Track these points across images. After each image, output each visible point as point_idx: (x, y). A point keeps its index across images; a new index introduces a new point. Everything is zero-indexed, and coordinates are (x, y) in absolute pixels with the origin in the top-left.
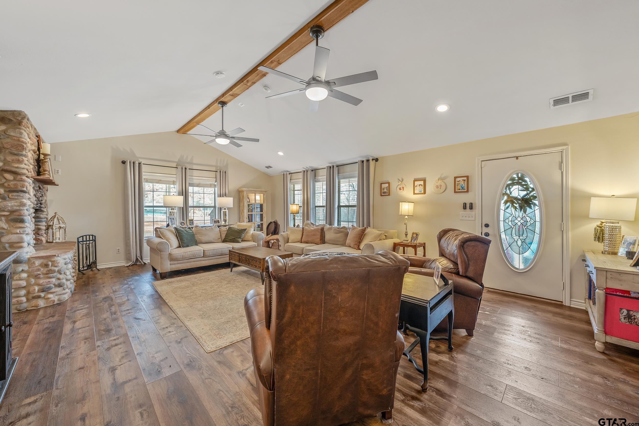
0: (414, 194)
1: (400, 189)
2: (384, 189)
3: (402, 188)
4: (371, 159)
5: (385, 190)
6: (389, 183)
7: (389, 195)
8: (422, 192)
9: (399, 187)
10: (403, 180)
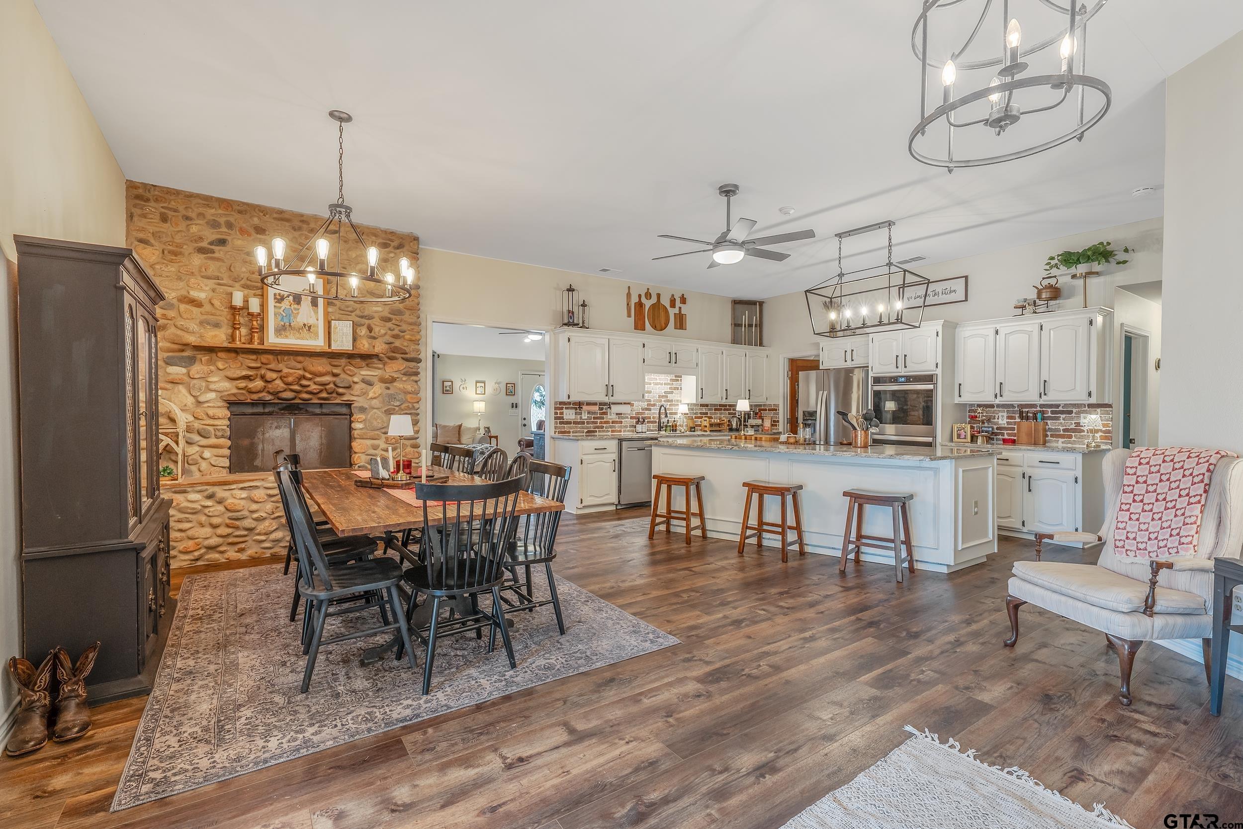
0: (476, 394)
1: (463, 388)
2: (446, 387)
3: (465, 388)
5: (448, 388)
6: (452, 382)
7: (452, 393)
8: (484, 393)
9: (462, 386)
10: (466, 381)
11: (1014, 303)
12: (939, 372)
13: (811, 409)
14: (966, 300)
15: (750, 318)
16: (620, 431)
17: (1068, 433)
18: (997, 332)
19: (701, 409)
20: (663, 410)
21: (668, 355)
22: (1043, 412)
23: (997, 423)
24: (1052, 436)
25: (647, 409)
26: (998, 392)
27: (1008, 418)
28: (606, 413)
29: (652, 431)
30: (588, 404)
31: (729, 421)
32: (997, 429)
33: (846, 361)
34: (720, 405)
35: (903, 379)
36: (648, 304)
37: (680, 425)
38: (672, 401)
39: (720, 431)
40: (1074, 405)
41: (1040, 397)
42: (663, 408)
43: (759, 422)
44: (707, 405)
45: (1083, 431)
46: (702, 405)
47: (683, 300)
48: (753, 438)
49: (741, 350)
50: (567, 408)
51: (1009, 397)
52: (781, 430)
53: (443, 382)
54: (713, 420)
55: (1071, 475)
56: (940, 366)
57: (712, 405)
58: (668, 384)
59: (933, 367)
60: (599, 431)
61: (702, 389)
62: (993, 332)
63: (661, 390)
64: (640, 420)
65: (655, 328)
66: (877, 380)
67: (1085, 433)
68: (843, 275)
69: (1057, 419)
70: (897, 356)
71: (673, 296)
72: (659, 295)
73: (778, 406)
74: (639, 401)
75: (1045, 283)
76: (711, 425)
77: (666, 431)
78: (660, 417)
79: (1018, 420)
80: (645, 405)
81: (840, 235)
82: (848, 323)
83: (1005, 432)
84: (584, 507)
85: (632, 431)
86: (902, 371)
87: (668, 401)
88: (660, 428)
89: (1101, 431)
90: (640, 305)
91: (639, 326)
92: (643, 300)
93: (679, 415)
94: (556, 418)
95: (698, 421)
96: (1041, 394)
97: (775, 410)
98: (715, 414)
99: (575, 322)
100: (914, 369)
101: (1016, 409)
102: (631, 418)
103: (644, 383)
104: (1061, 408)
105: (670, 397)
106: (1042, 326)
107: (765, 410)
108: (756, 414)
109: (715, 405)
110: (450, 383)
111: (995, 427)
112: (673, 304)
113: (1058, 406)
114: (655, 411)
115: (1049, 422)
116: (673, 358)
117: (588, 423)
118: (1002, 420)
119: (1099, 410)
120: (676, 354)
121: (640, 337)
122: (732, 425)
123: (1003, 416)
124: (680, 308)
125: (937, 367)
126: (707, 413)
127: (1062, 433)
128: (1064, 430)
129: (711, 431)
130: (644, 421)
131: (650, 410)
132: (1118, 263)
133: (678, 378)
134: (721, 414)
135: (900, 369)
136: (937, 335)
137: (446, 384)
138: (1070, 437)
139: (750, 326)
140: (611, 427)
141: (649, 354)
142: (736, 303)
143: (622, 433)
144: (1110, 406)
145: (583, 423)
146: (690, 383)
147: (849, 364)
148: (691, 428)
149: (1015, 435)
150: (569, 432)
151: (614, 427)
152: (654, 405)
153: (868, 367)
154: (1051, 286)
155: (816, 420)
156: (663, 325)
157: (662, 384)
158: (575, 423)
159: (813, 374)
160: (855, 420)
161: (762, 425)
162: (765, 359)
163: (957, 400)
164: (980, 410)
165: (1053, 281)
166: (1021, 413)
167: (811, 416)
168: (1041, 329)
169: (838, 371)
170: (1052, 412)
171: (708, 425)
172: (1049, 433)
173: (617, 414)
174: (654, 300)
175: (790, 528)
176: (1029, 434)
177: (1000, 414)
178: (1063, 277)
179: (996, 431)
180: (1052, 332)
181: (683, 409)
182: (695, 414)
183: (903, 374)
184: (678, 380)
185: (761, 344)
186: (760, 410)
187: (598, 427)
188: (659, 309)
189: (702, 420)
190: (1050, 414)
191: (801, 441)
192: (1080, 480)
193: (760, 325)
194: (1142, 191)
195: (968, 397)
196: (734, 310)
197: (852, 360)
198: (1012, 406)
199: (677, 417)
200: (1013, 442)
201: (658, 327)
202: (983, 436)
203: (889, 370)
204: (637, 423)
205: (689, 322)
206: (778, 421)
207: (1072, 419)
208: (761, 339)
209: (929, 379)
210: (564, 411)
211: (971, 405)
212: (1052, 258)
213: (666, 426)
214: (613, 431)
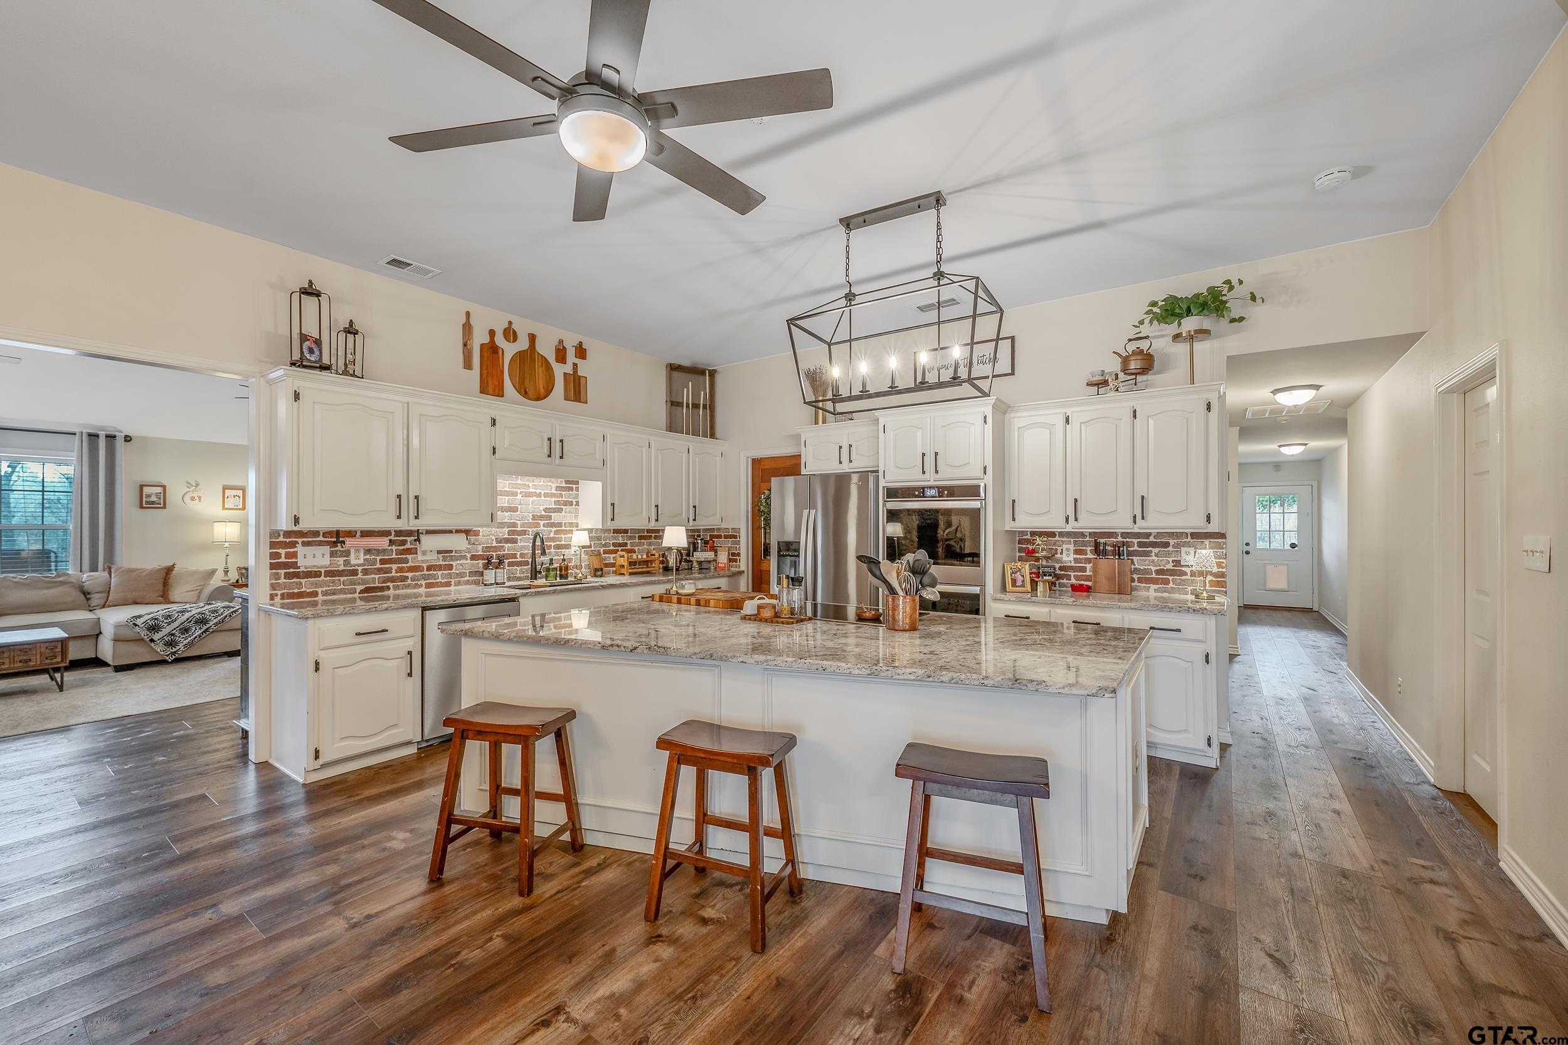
0: (224, 508)
1: (193, 499)
2: (149, 496)
3: (196, 498)
4: (102, 434)
5: (153, 499)
6: (164, 487)
7: (164, 507)
8: (241, 507)
9: (190, 495)
10: (197, 485)
11: (1085, 377)
12: (989, 479)
13: (790, 537)
14: (1013, 373)
15: (696, 395)
16: (448, 584)
17: (1163, 577)
18: (1067, 420)
19: (615, 538)
20: (538, 543)
21: (546, 443)
22: (1128, 545)
23: (1059, 561)
24: (1140, 580)
25: (507, 541)
26: (1071, 512)
27: (1076, 552)
28: (413, 551)
29: (519, 579)
30: (366, 534)
31: (663, 555)
32: (1061, 568)
33: (841, 463)
34: (649, 531)
35: (933, 492)
36: (509, 350)
37: (576, 567)
38: (560, 525)
39: (648, 572)
40: (1171, 535)
41: (1135, 522)
42: (538, 539)
43: (710, 555)
44: (626, 531)
45: (1185, 574)
46: (616, 531)
47: (581, 352)
48: (693, 600)
49: (681, 442)
50: (304, 544)
51: (1088, 522)
52: (743, 567)
53: (142, 487)
54: (634, 556)
55: (1199, 650)
56: (990, 470)
57: (634, 531)
58: (553, 495)
59: (980, 474)
60: (397, 588)
61: (613, 504)
62: (1062, 420)
63: (540, 505)
64: (493, 561)
65: (525, 394)
66: (892, 493)
67: (1188, 577)
68: (854, 295)
69: (1148, 554)
70: (924, 455)
71: (561, 342)
72: (532, 338)
73: (738, 530)
74: (488, 526)
75: (1132, 347)
76: (632, 563)
77: (547, 577)
78: (534, 554)
79: (1090, 556)
80: (504, 533)
81: (848, 223)
82: (864, 385)
83: (1072, 574)
84: (323, 766)
85: (477, 583)
86: (931, 479)
87: (553, 525)
88: (535, 574)
89: (1211, 573)
90: (491, 351)
91: (491, 386)
92: (500, 341)
93: (573, 549)
94: (273, 566)
95: (611, 558)
96: (1135, 517)
97: (733, 536)
98: (640, 544)
99: (326, 360)
100: (949, 476)
101: (1088, 539)
102: (473, 558)
103: (494, 493)
104: (1152, 539)
105: (556, 517)
106: (1135, 412)
107: (720, 536)
108: (706, 543)
109: (639, 531)
110: (159, 490)
111: (1057, 566)
112: (561, 355)
113: (1148, 535)
114: (524, 545)
115: (1135, 559)
116: (556, 449)
117: (366, 572)
118: (1068, 557)
119: (1207, 542)
120: (561, 441)
121: (490, 406)
122: (668, 562)
123: (1068, 550)
124: (575, 365)
125: (985, 473)
126: (625, 544)
127: (1154, 576)
128: (1158, 572)
129: (631, 574)
130: (501, 562)
131: (515, 541)
132: (1233, 321)
133: (572, 484)
134: (650, 544)
135: (927, 476)
136: (985, 422)
137: (146, 490)
138: (1167, 582)
139: (696, 406)
140: (425, 577)
141: (504, 439)
142: (673, 368)
143: (452, 588)
144: (1223, 536)
145: (354, 573)
146: (592, 493)
147: (845, 468)
148: (596, 570)
149: (1088, 578)
150: (315, 594)
151: (434, 577)
152: (524, 533)
153: (877, 471)
154: (1139, 352)
155: (798, 556)
156: (542, 391)
157: (539, 495)
158: (329, 573)
159: (790, 481)
160: (895, 574)
161: (715, 560)
162: (718, 459)
163: (1009, 525)
164: (1038, 541)
165: (1144, 345)
166: (1097, 545)
167: (789, 549)
168: (1135, 416)
169: (825, 478)
170: (1140, 545)
171: (626, 564)
172: (1135, 576)
173: (439, 552)
174: (523, 344)
175: (770, 833)
176: (1111, 579)
177: (1065, 547)
178: (1160, 339)
179: (1058, 572)
180: (1151, 421)
181: (580, 538)
182: (605, 545)
183: (932, 483)
184: (571, 489)
185: (713, 435)
186: (712, 537)
187: (393, 580)
188: (533, 360)
189: (617, 555)
190: (1136, 548)
191: (786, 614)
192: (1212, 658)
193: (711, 407)
194: (1336, 175)
195: (1026, 522)
196: (670, 380)
197: (851, 461)
198: (1083, 535)
199: (569, 553)
200: (1088, 589)
201: (531, 392)
202: (1044, 582)
203: (910, 477)
204: (486, 567)
205: (592, 390)
206: (739, 555)
207: (1169, 554)
208: (712, 427)
209: (972, 491)
210: (300, 550)
211: (1022, 533)
212: (1154, 304)
213: (548, 570)
214: (429, 586)
